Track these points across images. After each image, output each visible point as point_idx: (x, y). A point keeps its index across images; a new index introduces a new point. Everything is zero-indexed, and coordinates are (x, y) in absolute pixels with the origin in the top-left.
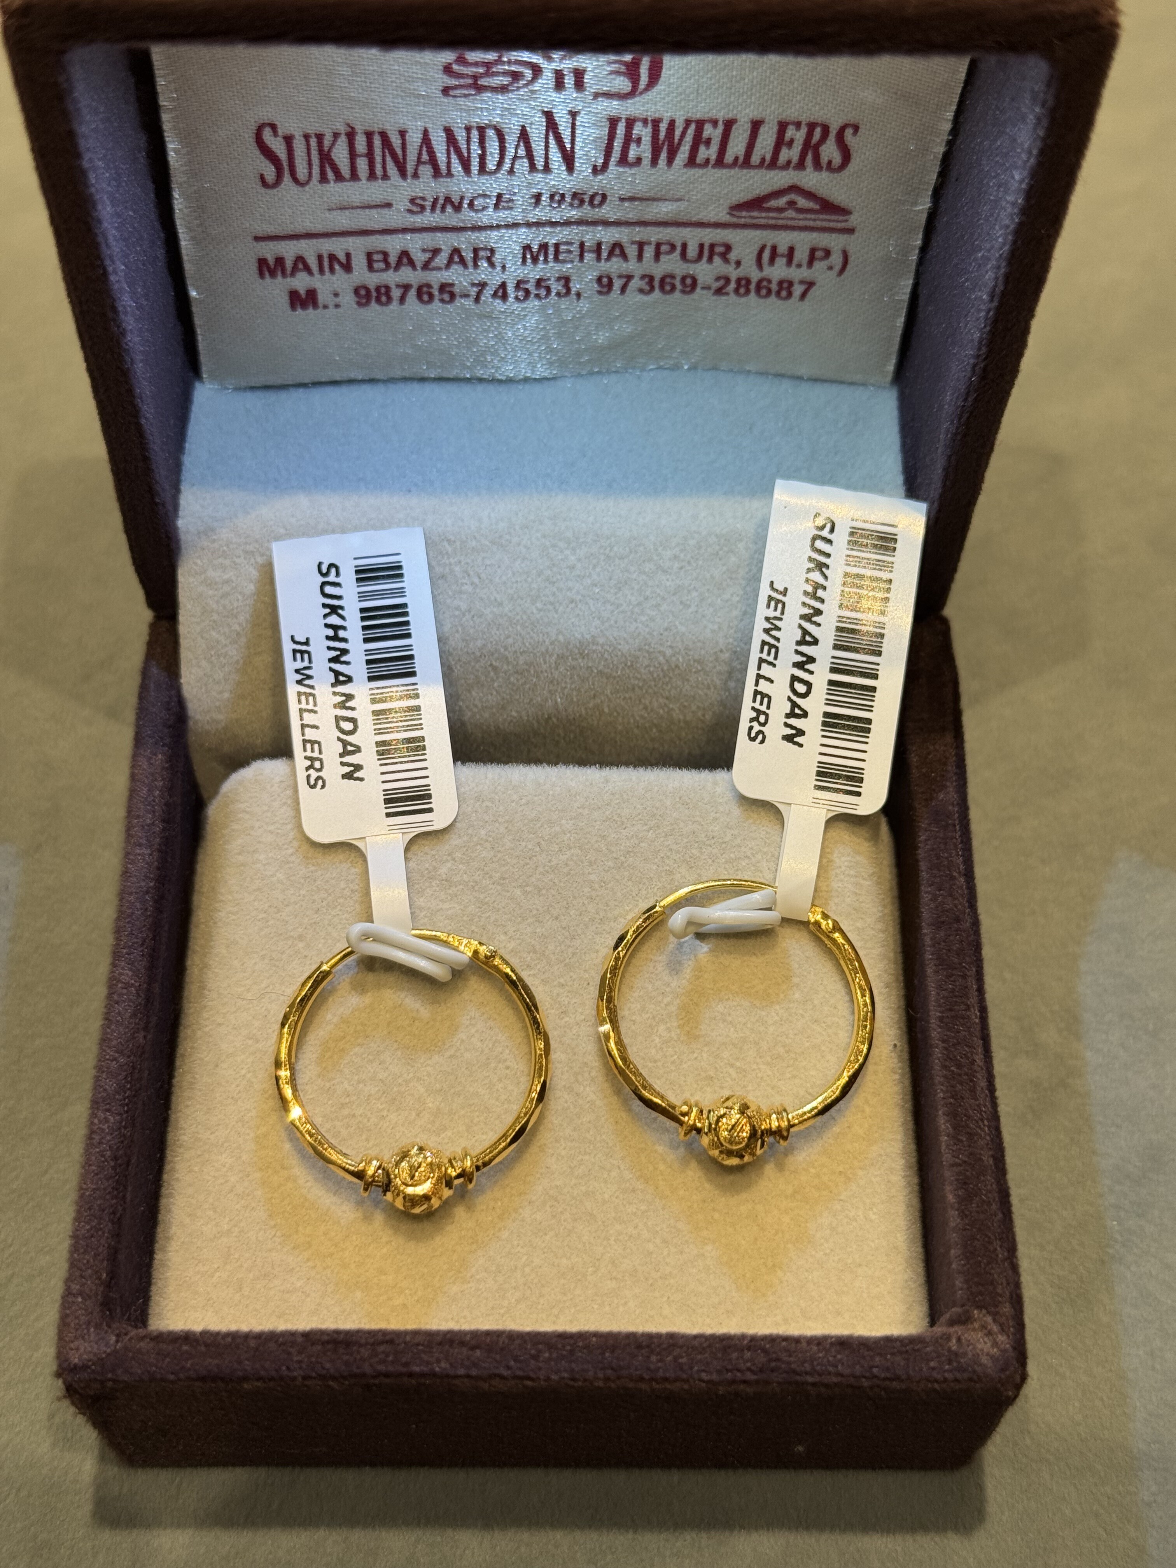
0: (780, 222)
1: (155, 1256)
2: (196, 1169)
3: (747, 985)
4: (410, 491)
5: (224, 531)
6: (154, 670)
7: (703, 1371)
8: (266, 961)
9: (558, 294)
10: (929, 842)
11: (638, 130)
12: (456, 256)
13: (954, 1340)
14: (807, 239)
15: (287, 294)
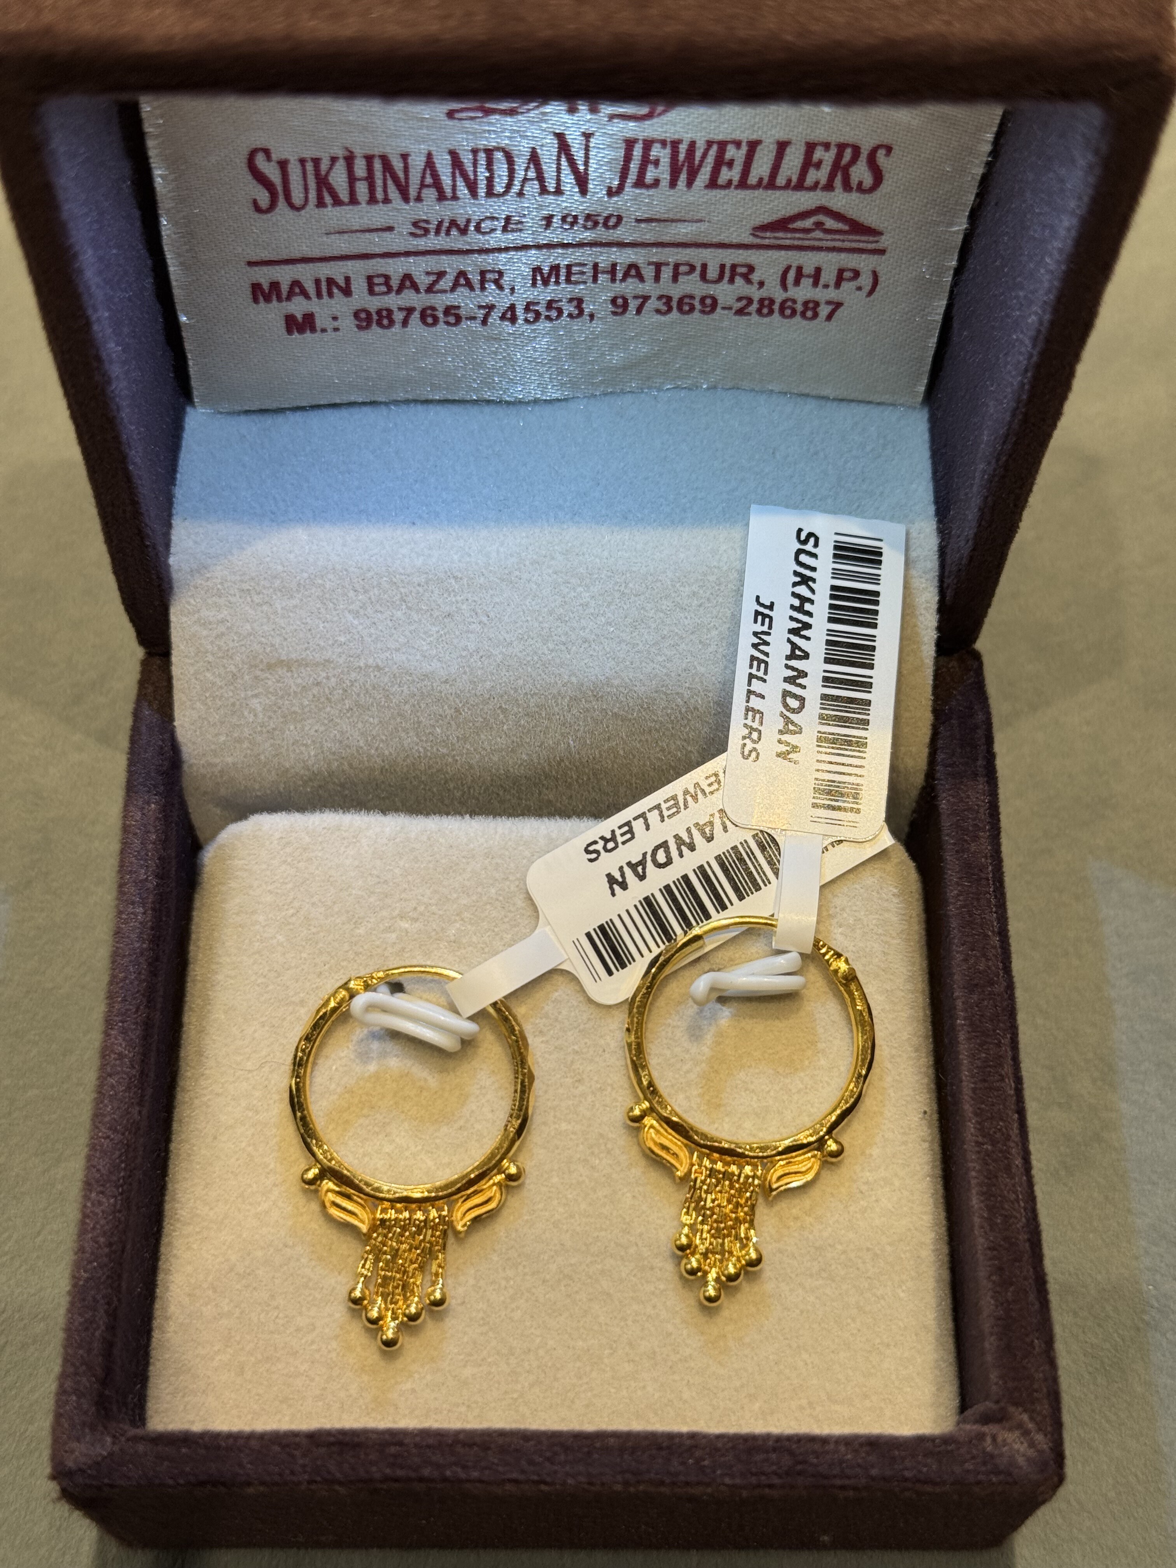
0: (807, 243)
1: (153, 1334)
2: (195, 1246)
3: (771, 1051)
4: (414, 524)
5: (219, 568)
6: (147, 712)
7: (727, 1474)
8: (267, 1028)
9: (570, 316)
10: (961, 898)
11: (656, 151)
12: (462, 279)
13: (989, 1440)
14: (834, 260)
15: (283, 318)
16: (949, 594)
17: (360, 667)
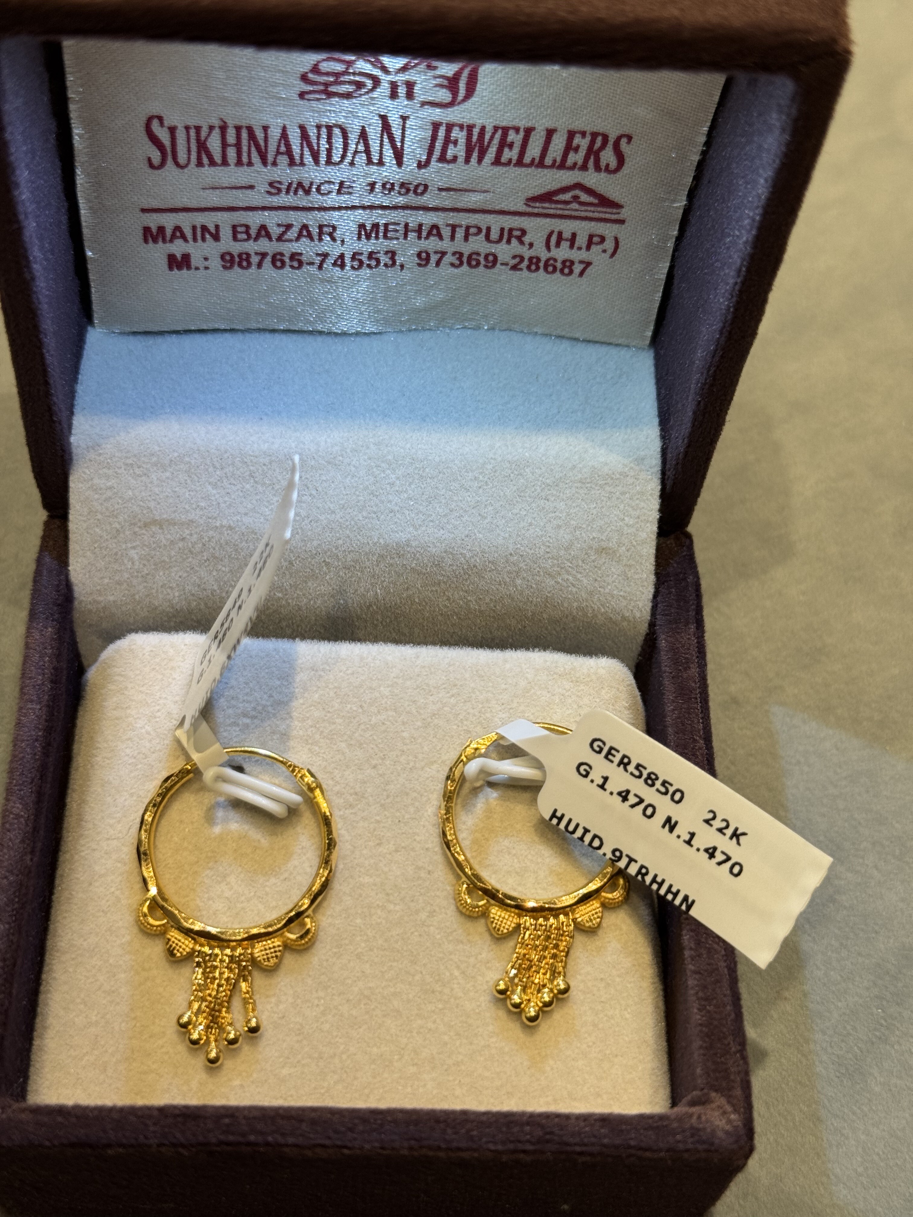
0: (566, 213)
1: (34, 1042)
4: (261, 419)
5: (108, 446)
6: (47, 559)
7: (490, 1142)
9: (386, 265)
10: (676, 712)
11: (456, 133)
12: (304, 231)
13: (695, 1117)
14: (586, 227)
15: (166, 257)
16: (669, 483)
17: (217, 527)
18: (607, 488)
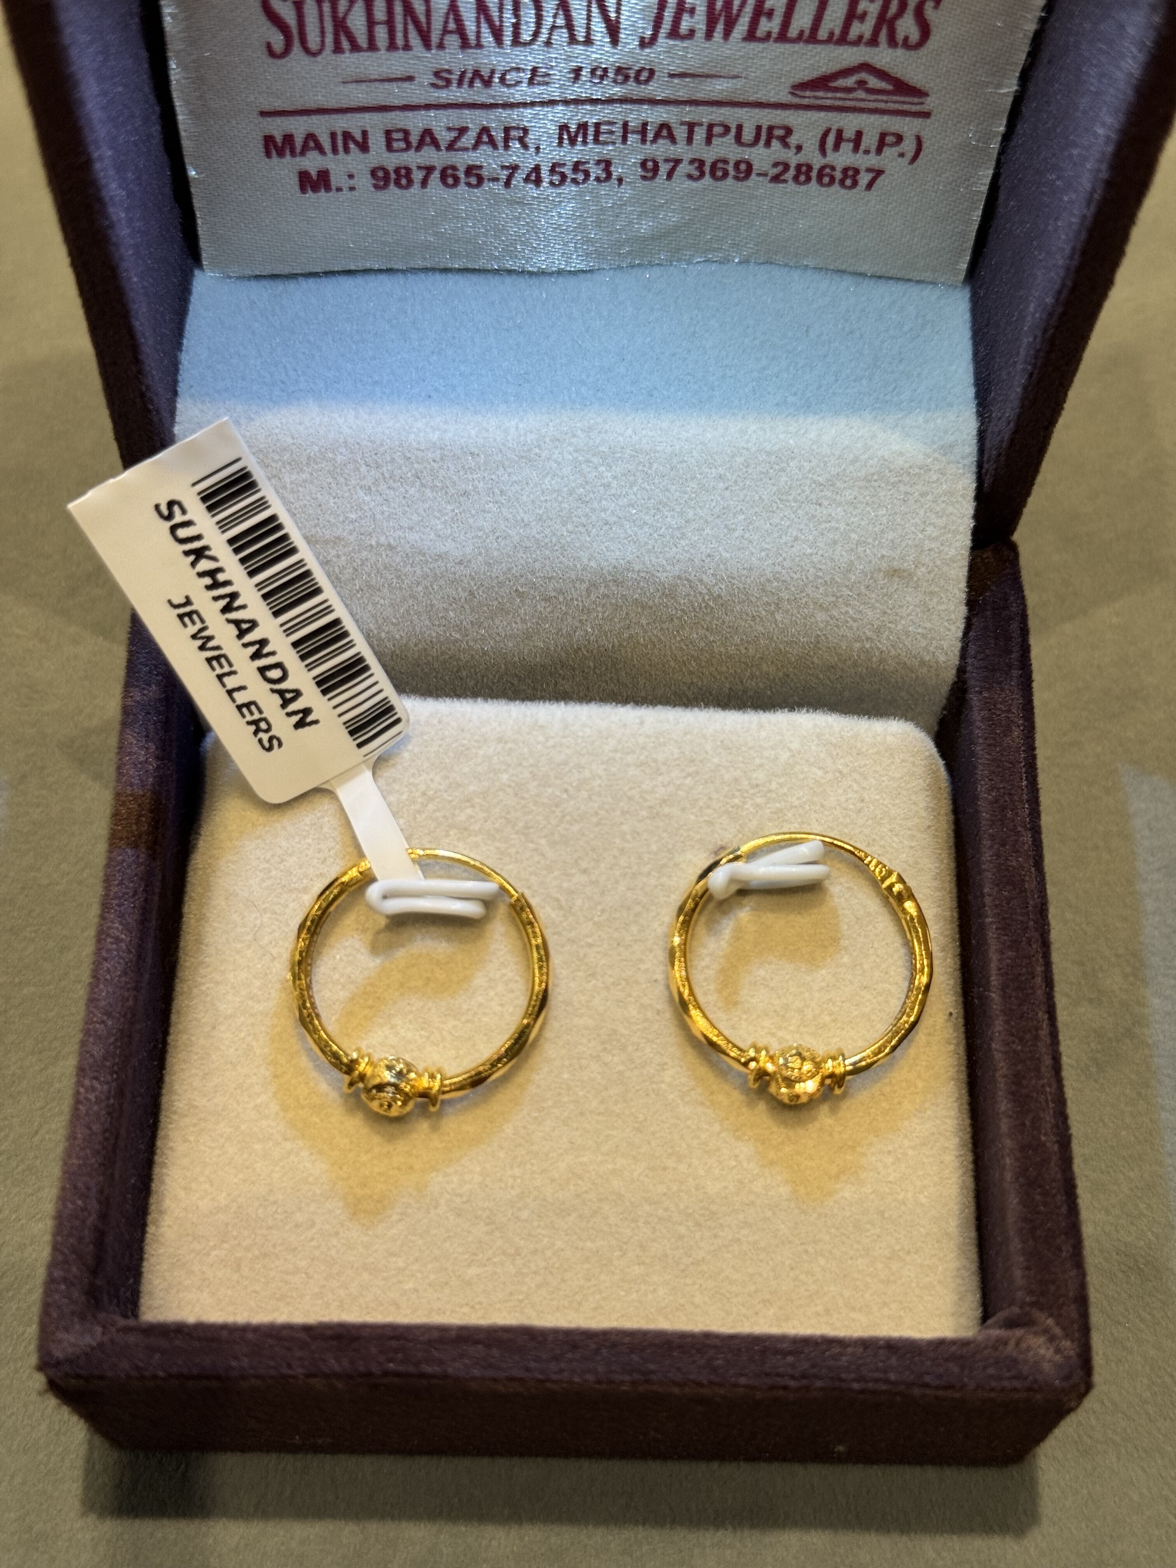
0: (848, 104)
3: (792, 948)
4: (430, 398)
7: (740, 1375)
9: (598, 179)
10: (992, 793)
12: (485, 136)
13: (1013, 1345)
14: (877, 123)
15: (297, 175)
16: (987, 480)
18: (902, 488)
